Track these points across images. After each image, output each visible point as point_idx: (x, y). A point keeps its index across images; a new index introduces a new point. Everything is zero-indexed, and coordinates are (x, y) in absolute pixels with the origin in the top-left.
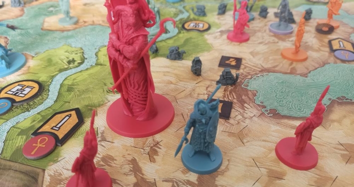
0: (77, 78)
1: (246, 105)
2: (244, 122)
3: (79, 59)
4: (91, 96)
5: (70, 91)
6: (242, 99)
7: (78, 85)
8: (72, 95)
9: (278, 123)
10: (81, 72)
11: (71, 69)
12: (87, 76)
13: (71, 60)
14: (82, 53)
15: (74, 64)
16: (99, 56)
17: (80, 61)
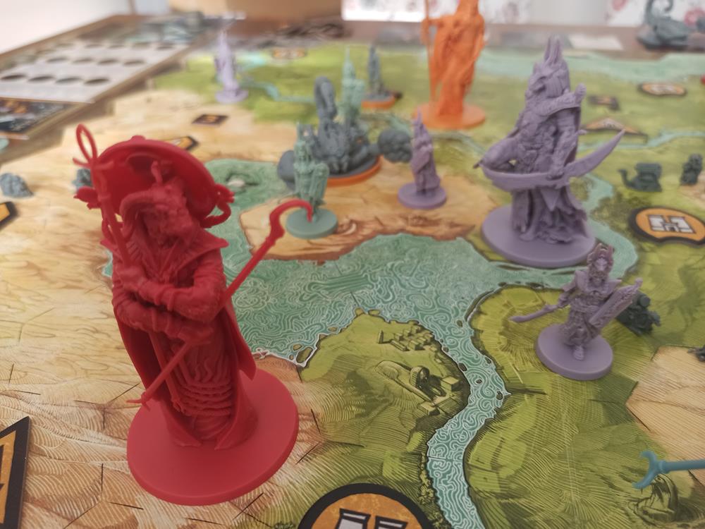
0: (501, 461)
3: (443, 370)
7: (525, 492)
10: (487, 426)
11: (449, 416)
12: (523, 448)
13: (422, 377)
14: (433, 345)
15: (443, 394)
16: (491, 352)
17: (453, 381)
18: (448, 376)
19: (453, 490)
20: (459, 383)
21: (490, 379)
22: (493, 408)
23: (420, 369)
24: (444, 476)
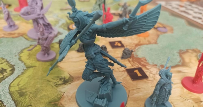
0: (20, 83)
1: (147, 67)
3: (8, 67)
4: (45, 94)
5: (23, 96)
6: (142, 64)
7: (26, 88)
8: (28, 98)
11: (7, 77)
12: (27, 79)
14: (6, 62)
16: (23, 61)
17: (10, 69)
19: (4, 93)
20: (12, 69)
23: (1, 68)
24: (2, 90)
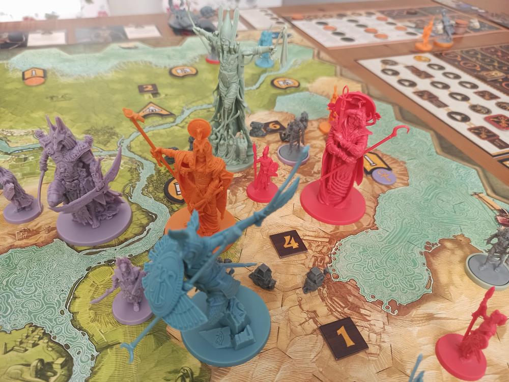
1: (363, 311)
2: (384, 342)
3: (54, 355)
6: (352, 304)
9: (412, 321)
13: (39, 368)
14: (45, 338)
15: (55, 373)
16: (85, 326)
17: (61, 360)
18: (57, 359)
20: (66, 359)
21: (86, 348)
22: (89, 368)
23: (37, 361)
